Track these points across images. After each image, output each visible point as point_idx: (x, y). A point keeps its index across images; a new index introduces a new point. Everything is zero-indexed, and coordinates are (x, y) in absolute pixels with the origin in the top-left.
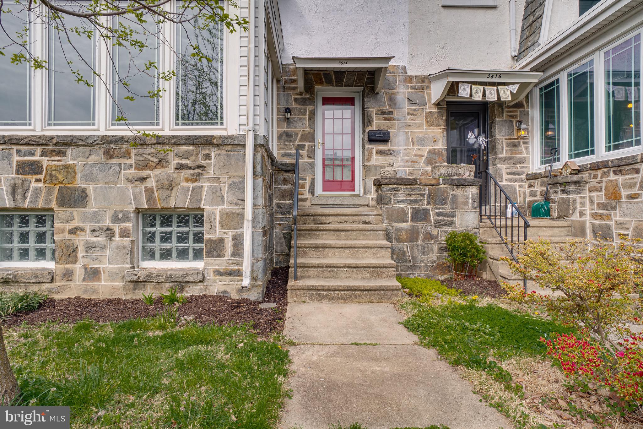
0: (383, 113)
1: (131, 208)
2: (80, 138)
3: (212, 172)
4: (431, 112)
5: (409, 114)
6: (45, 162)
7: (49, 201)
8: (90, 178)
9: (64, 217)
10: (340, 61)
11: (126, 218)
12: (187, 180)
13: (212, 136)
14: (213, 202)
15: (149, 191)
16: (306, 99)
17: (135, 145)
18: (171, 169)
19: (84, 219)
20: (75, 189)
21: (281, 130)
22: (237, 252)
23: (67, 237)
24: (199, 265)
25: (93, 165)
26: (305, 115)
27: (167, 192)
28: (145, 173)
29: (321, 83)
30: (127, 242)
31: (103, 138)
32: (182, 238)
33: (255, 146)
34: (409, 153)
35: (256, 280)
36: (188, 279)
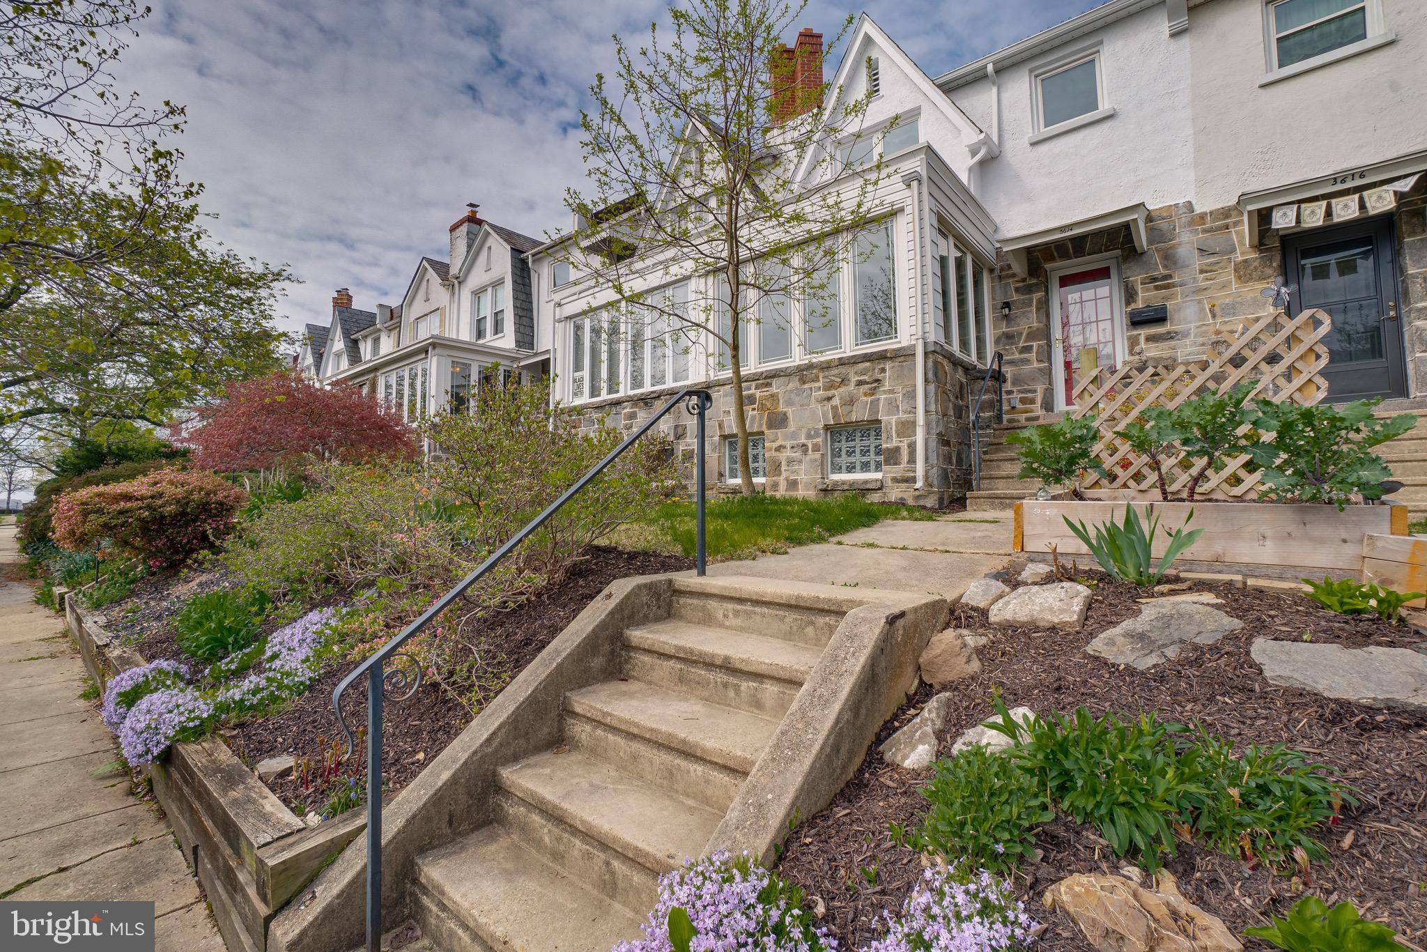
0: (1154, 279)
1: (821, 425)
2: (781, 370)
3: (887, 385)
4: (1245, 261)
5: (1202, 272)
6: (758, 394)
7: (761, 425)
8: (789, 403)
9: (772, 437)
10: (1062, 229)
11: (817, 435)
12: (866, 394)
13: (886, 351)
14: (889, 413)
15: (834, 408)
16: (1031, 286)
17: (823, 369)
18: (852, 387)
19: (786, 437)
20: (779, 413)
21: (999, 332)
22: (912, 460)
23: (774, 454)
24: (879, 475)
25: (791, 391)
26: (1031, 306)
27: (849, 408)
28: (830, 393)
29: (1052, 259)
30: (817, 455)
31: (798, 366)
32: (865, 453)
33: (926, 354)
34: (1206, 332)
35: (931, 486)
36: (869, 486)
